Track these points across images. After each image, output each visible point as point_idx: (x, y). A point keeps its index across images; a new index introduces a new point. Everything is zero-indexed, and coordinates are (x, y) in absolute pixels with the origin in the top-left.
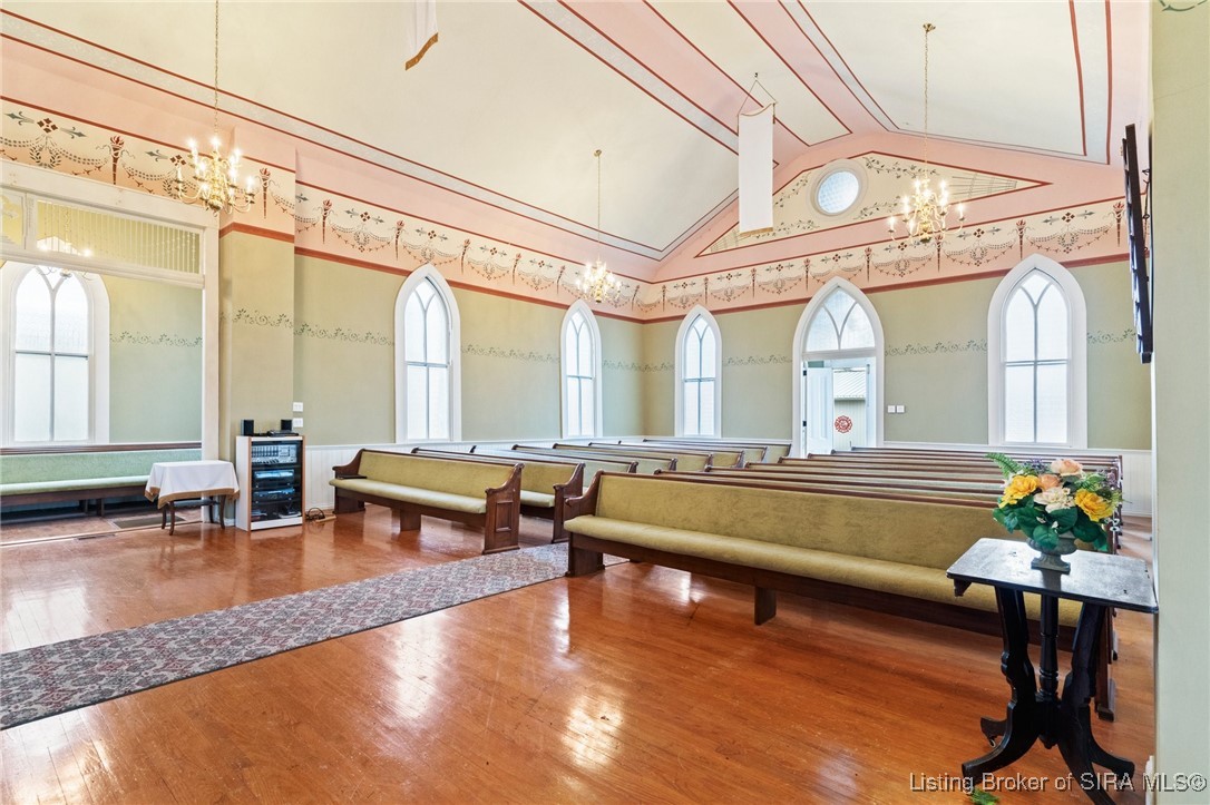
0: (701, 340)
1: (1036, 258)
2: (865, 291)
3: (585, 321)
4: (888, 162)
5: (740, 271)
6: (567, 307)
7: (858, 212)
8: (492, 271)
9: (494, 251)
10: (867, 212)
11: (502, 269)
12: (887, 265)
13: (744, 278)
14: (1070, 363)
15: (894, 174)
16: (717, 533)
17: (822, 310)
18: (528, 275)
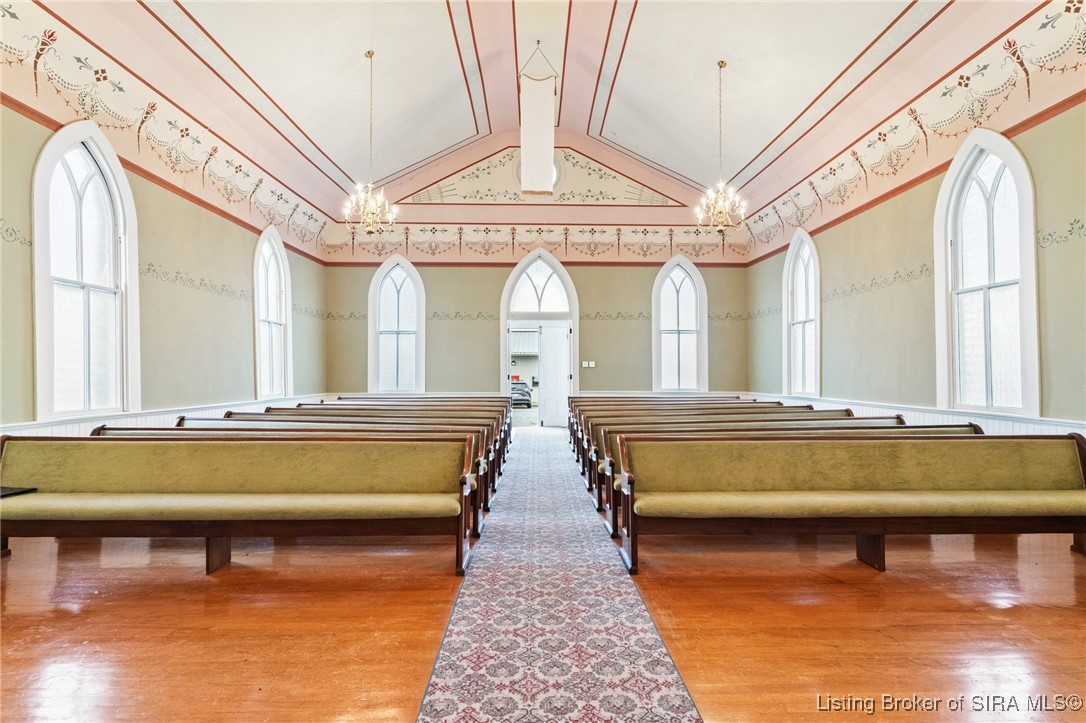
0: (398, 292)
1: (679, 258)
2: (564, 264)
3: (274, 254)
4: (583, 160)
5: (446, 227)
6: (259, 232)
7: (558, 197)
8: (178, 161)
9: (185, 133)
10: (566, 197)
11: (191, 161)
12: (581, 244)
13: (450, 235)
14: (698, 333)
15: (586, 171)
16: (797, 489)
17: (524, 275)
18: (219, 179)
